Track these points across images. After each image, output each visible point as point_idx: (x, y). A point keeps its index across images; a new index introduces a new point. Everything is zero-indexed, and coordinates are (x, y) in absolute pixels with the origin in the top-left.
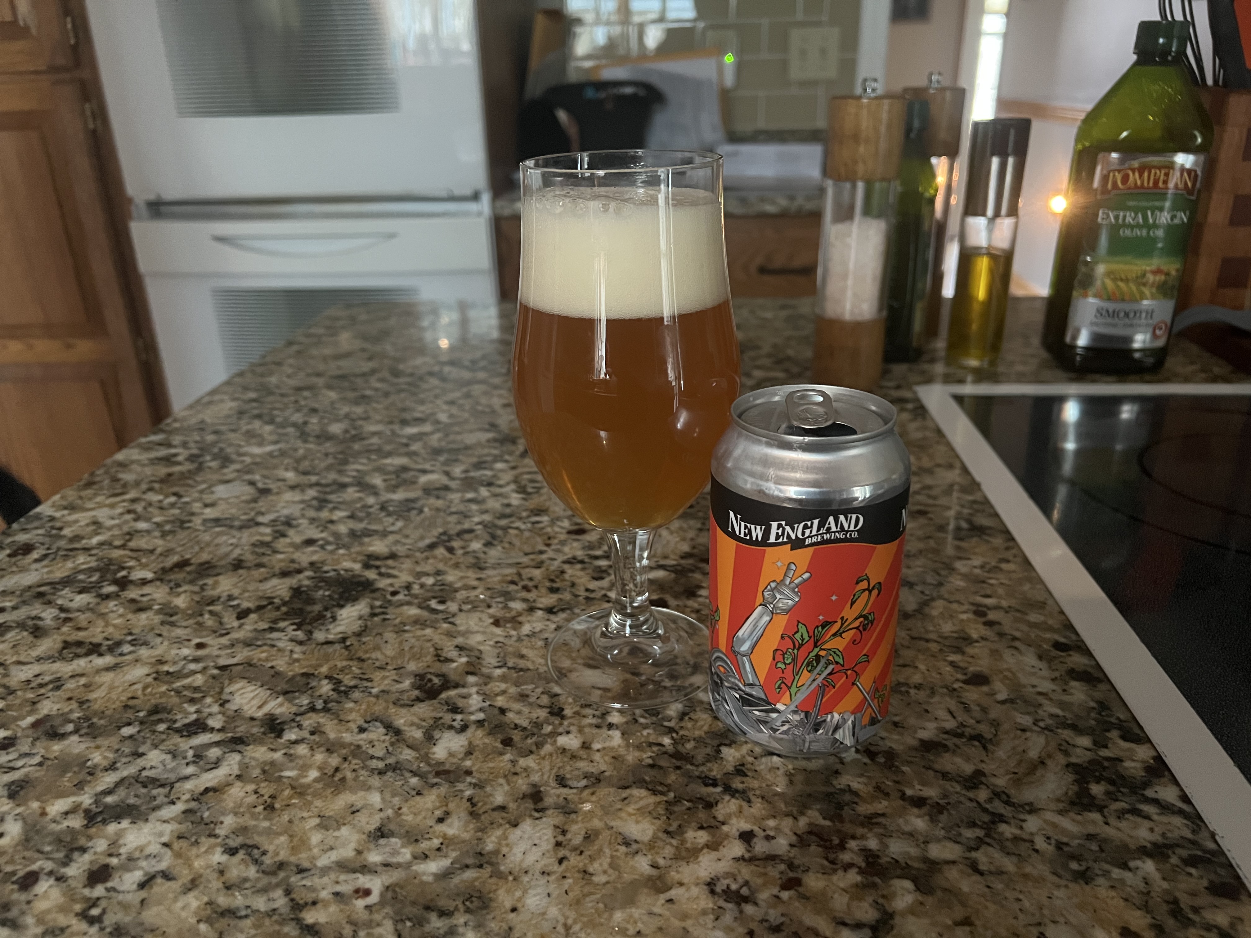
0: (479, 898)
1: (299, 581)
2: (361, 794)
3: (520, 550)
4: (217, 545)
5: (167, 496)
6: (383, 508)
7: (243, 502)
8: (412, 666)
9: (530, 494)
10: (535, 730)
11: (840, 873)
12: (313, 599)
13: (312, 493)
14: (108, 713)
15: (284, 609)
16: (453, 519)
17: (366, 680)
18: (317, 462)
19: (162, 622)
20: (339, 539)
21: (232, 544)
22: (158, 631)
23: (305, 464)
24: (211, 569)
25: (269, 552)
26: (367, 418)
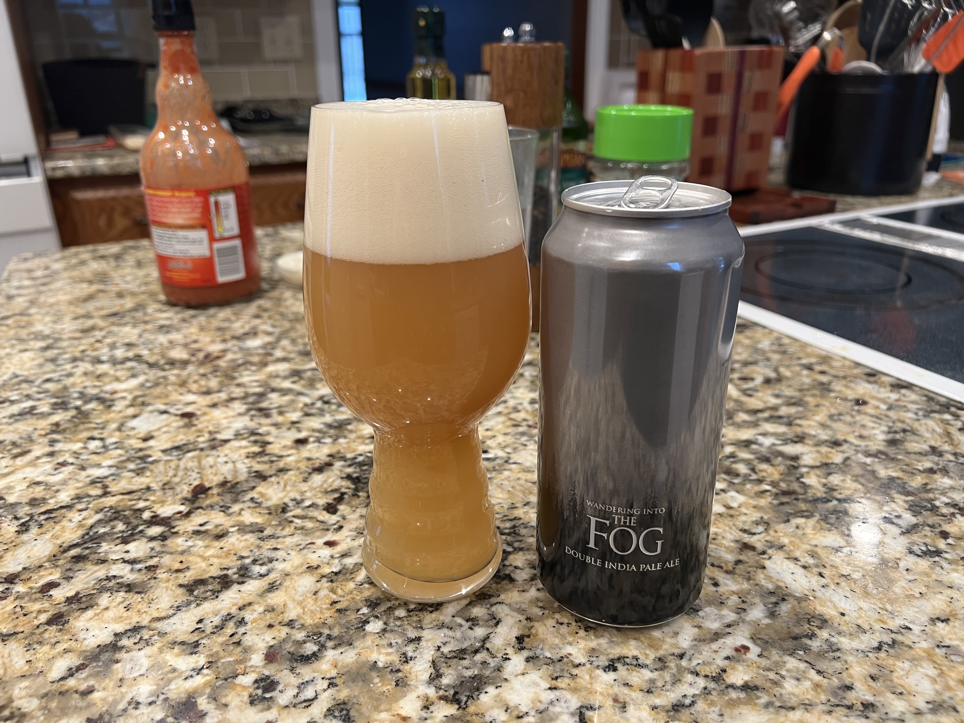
0: (813, 617)
1: (341, 471)
4: (211, 467)
5: (85, 443)
6: (326, 402)
7: (179, 428)
11: (954, 519)
13: (239, 407)
14: (330, 621)
17: (515, 519)
18: (203, 383)
19: (260, 539)
20: (325, 433)
21: (226, 462)
22: (269, 547)
23: (194, 387)
24: (239, 486)
25: (275, 459)
26: (195, 342)
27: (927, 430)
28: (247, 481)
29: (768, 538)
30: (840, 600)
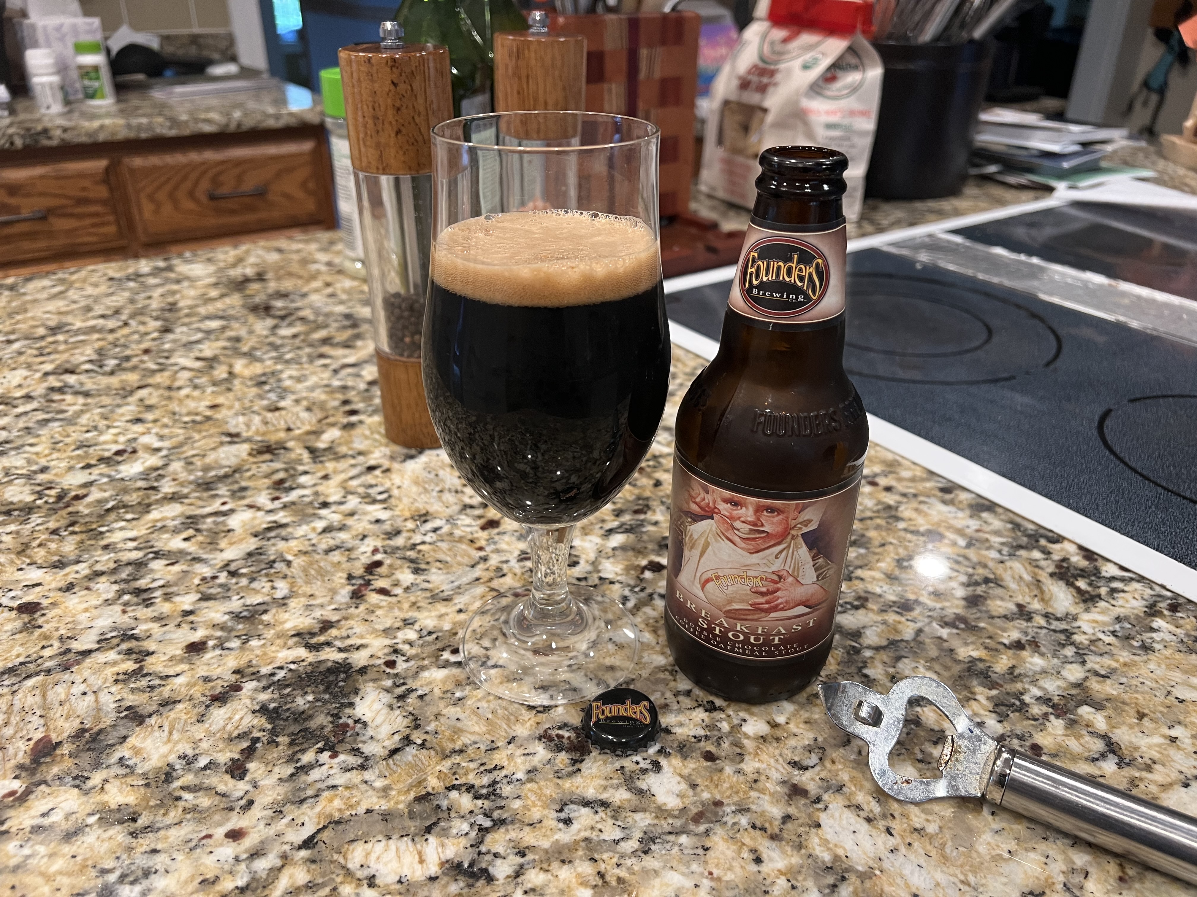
1: (252, 699)
2: (657, 882)
3: (459, 564)
4: (61, 704)
6: (233, 574)
7: (15, 633)
8: (522, 731)
9: (384, 501)
10: (716, 733)
11: (1047, 723)
12: (303, 712)
13: (106, 588)
15: (283, 740)
16: (336, 556)
17: (495, 768)
18: (53, 546)
19: (131, 834)
20: (231, 630)
21: (85, 694)
22: (145, 848)
23: (40, 554)
24: (102, 737)
25: (157, 682)
26: (44, 470)
27: (1014, 578)
28: (114, 726)
29: (823, 775)
30: (912, 873)
